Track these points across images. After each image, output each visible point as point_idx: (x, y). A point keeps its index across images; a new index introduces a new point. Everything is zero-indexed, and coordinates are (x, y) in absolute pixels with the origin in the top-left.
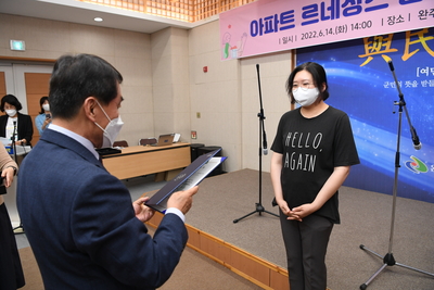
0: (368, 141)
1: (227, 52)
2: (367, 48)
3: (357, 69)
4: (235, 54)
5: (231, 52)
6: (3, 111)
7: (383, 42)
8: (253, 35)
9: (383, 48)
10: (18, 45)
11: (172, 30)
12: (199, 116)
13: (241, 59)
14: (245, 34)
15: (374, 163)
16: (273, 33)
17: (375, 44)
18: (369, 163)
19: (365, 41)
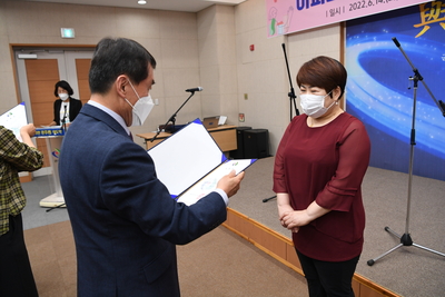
0: (424, 122)
1: (273, 28)
2: (423, 16)
3: (411, 41)
4: (281, 30)
5: (277, 27)
6: (57, 95)
7: (442, 8)
8: (300, 9)
9: (441, 15)
10: (68, 33)
11: (217, 8)
12: (246, 97)
13: (288, 35)
14: (291, 8)
15: (430, 146)
16: (320, 5)
17: (432, 11)
18: (425, 146)
19: (422, 8)
